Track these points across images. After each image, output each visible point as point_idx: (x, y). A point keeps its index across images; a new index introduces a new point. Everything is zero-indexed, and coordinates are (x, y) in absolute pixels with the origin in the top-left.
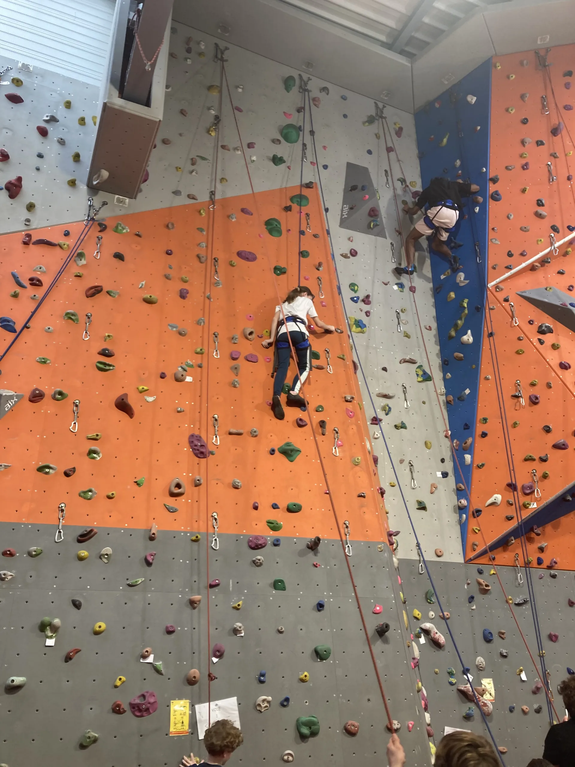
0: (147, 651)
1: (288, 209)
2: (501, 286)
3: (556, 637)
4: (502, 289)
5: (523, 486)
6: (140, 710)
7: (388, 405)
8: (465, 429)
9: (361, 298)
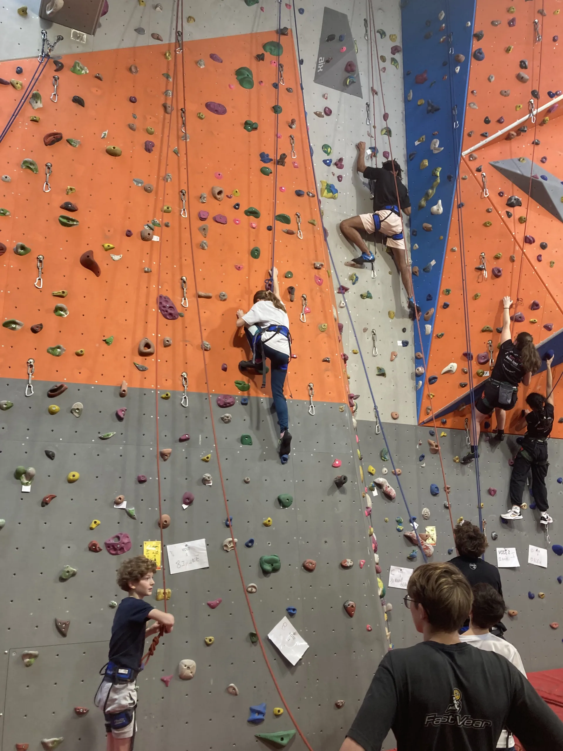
0: (120, 498)
1: (260, 58)
2: (475, 155)
3: (495, 491)
4: (476, 158)
5: (478, 356)
6: (115, 549)
7: (355, 275)
8: (428, 300)
9: (334, 161)
